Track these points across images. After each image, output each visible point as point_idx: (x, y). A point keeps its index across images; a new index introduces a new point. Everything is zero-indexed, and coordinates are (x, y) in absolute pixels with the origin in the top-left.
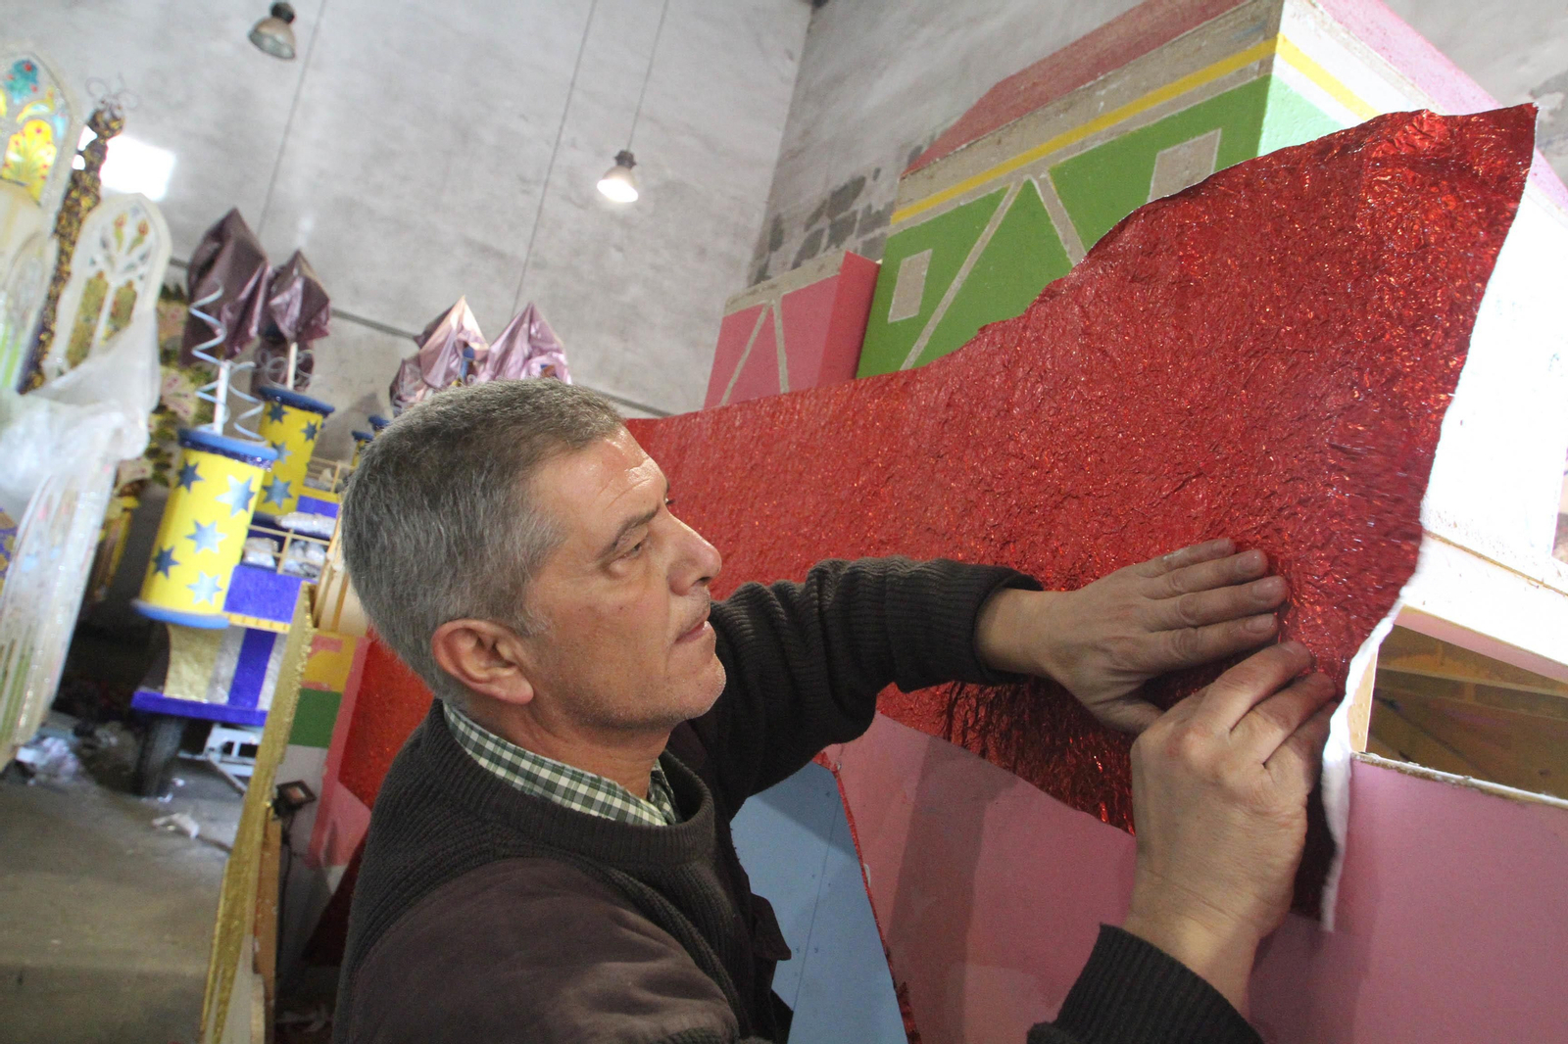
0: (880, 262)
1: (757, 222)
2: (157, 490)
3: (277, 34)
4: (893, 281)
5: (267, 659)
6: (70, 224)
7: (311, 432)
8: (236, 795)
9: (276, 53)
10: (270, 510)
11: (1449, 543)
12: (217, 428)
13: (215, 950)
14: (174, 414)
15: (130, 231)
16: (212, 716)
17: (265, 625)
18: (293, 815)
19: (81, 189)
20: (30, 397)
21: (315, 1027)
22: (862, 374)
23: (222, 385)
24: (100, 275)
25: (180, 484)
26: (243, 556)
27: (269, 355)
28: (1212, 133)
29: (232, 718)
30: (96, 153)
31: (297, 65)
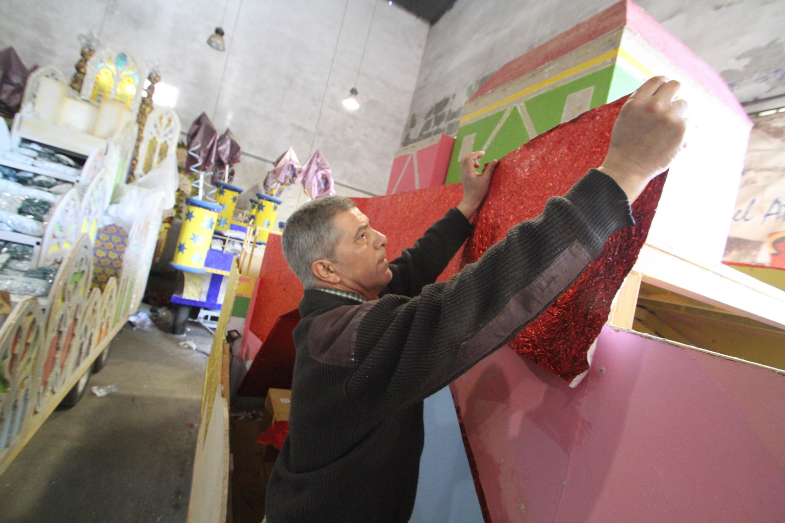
0: (455, 138)
1: (405, 116)
2: (177, 221)
3: (217, 40)
4: (460, 146)
5: (220, 285)
6: (142, 118)
7: (234, 199)
8: (209, 335)
9: (218, 49)
10: (220, 229)
11: (669, 254)
12: (199, 198)
13: (205, 390)
14: (183, 192)
15: (165, 121)
16: (200, 306)
17: (219, 272)
18: (233, 342)
19: (146, 104)
20: (130, 185)
21: (242, 418)
22: (447, 183)
23: (201, 181)
24: (154, 138)
25: (187, 219)
26: (211, 246)
27: (218, 169)
28: (590, 88)
29: (207, 306)
30: (151, 89)
31: (226, 53)
